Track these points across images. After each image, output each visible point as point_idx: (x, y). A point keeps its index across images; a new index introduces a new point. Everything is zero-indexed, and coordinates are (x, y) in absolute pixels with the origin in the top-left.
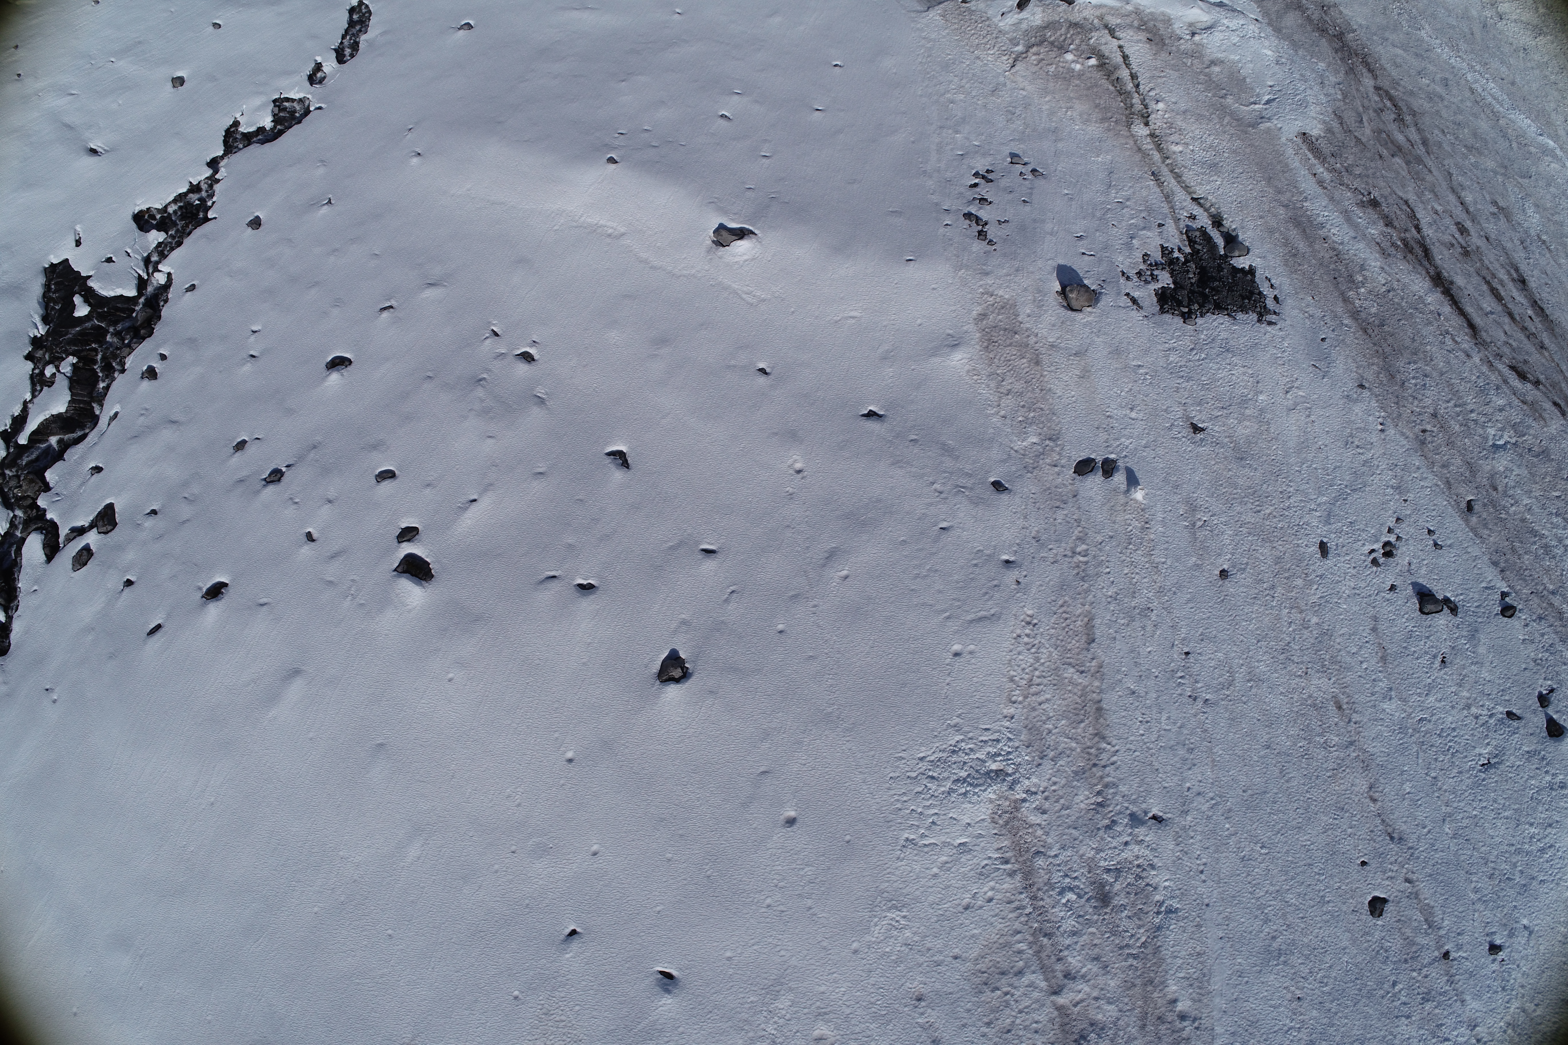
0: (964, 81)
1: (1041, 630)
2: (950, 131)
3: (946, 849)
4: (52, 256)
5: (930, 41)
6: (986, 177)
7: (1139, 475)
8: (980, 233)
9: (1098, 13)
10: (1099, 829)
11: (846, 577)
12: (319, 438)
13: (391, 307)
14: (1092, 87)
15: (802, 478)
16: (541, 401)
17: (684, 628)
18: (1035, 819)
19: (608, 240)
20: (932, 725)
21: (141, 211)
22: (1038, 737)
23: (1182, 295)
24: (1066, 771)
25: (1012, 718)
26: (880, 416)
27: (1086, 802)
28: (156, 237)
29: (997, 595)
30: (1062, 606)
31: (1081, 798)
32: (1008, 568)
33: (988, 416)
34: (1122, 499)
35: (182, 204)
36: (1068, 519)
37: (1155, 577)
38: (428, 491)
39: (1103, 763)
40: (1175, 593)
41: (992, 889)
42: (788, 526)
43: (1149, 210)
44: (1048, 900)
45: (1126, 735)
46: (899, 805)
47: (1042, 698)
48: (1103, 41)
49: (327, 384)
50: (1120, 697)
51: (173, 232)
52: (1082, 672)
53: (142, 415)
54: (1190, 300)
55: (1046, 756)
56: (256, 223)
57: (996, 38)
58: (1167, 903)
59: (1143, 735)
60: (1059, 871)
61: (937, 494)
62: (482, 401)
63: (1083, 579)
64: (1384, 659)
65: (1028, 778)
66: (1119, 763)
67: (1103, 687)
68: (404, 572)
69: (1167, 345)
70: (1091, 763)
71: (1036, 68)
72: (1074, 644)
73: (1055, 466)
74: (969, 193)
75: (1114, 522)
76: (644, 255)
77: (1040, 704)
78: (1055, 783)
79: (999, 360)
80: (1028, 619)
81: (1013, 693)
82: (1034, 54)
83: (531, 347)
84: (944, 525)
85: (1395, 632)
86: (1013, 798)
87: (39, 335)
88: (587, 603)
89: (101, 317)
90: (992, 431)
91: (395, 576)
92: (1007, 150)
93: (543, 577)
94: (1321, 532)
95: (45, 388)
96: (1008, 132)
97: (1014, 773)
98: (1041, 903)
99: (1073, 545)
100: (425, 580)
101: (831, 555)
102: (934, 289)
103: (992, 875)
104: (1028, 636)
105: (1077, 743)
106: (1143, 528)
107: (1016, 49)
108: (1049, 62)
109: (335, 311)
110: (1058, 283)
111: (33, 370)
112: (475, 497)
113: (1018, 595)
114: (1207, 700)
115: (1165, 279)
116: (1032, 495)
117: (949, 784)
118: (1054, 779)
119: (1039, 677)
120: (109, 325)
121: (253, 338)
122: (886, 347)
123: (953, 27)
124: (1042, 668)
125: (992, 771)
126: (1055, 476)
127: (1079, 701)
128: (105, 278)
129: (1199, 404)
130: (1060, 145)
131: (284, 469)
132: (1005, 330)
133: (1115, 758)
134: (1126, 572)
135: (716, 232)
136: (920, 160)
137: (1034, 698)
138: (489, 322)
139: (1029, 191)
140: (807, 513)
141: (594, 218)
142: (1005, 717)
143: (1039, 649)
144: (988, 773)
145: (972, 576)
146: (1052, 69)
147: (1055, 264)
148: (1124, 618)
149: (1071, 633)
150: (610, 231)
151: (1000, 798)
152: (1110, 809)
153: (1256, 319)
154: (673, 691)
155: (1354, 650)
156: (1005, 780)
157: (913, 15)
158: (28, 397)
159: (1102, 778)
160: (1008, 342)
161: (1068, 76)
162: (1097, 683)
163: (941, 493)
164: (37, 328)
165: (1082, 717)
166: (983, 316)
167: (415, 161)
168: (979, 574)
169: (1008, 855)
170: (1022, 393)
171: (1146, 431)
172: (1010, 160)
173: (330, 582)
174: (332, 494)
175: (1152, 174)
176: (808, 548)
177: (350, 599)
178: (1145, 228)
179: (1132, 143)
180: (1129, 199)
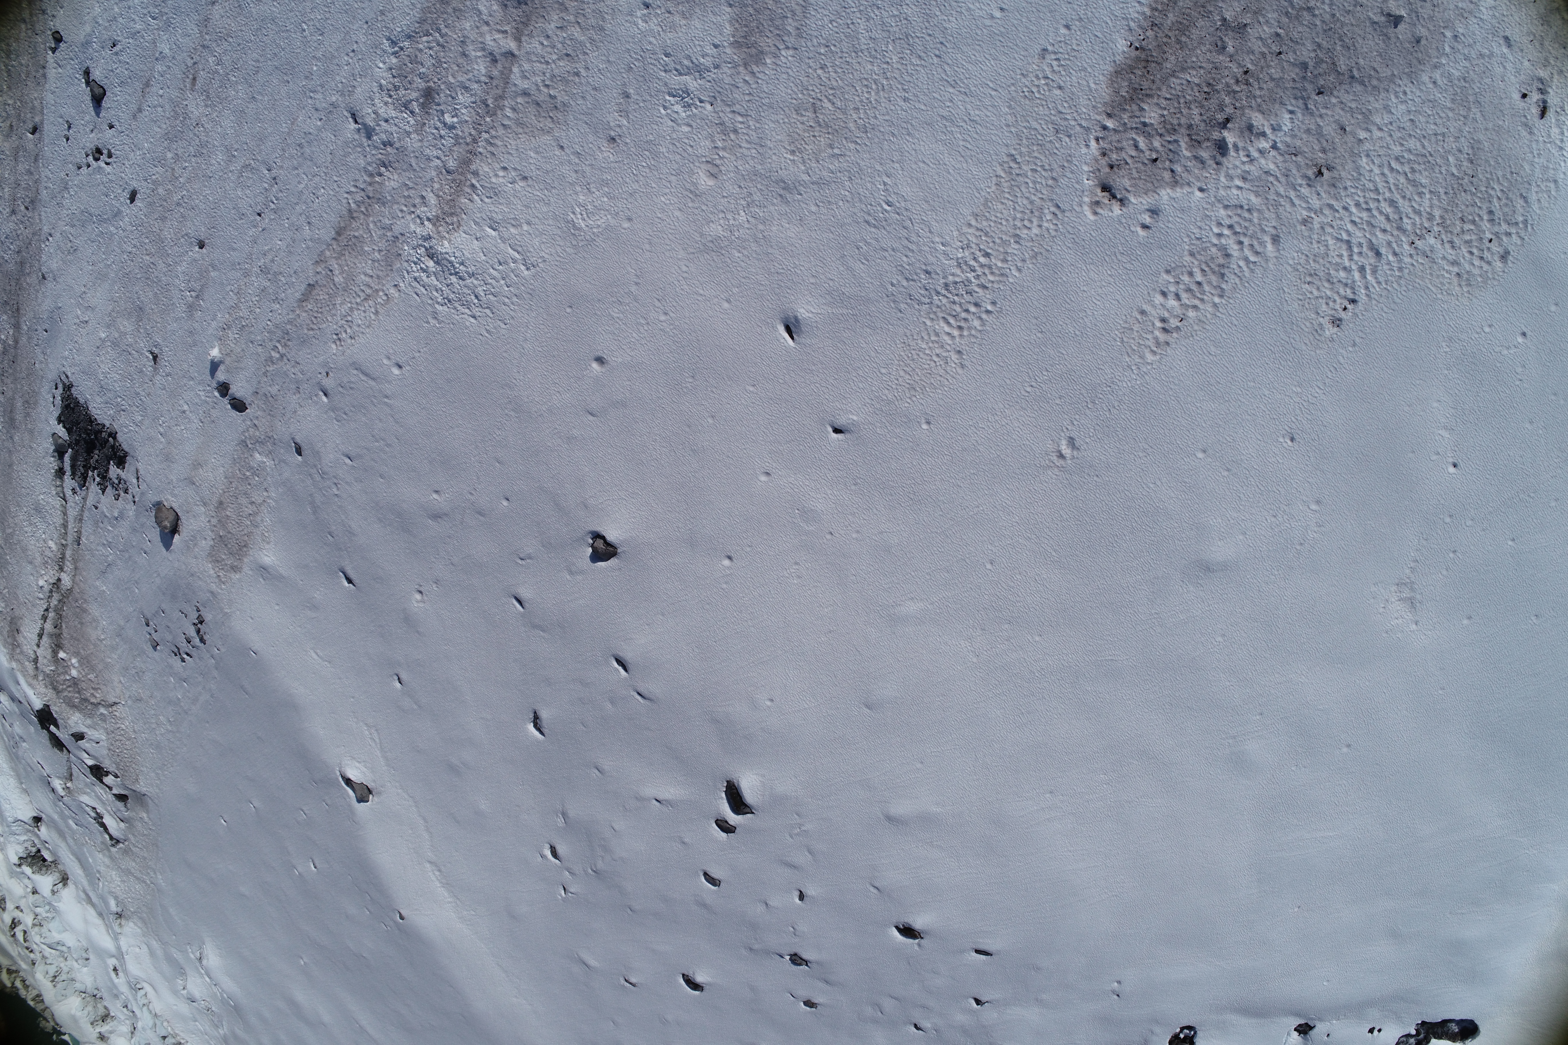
0: (154, 726)
1: (335, 327)
2: (182, 704)
3: (506, 236)
5: (156, 774)
6: (177, 653)
7: (208, 366)
8: (201, 622)
9: (35, 682)
10: (397, 149)
11: (436, 492)
12: (743, 953)
13: (627, 981)
14: (75, 639)
15: (421, 586)
16: (564, 815)
17: (574, 569)
19: (443, 869)
20: (450, 335)
22: (389, 255)
23: (107, 451)
24: (389, 212)
25: (396, 285)
26: (344, 573)
27: (392, 177)
29: (345, 380)
30: (312, 329)
31: (393, 184)
33: (275, 501)
34: (228, 360)
36: (271, 383)
38: (687, 840)
39: (362, 194)
40: (239, 264)
41: (496, 175)
42: (453, 565)
43: (96, 524)
44: (466, 130)
45: (334, 198)
46: (515, 299)
47: (367, 279)
48: (45, 661)
49: (710, 980)
50: (319, 229)
52: (331, 271)
54: (105, 443)
55: (394, 236)
58: (390, 50)
59: (323, 188)
60: (443, 145)
61: (339, 486)
62: (602, 857)
63: (287, 334)
64: (147, 85)
65: (415, 232)
66: (352, 183)
67: (324, 247)
68: (747, 804)
69: (137, 430)
70: (370, 202)
71: (102, 687)
72: (321, 295)
73: (255, 425)
75: (243, 350)
76: (426, 835)
77: (371, 276)
78: (402, 211)
79: (243, 530)
80: (338, 343)
81: (382, 302)
82: (96, 697)
83: (546, 854)
84: (348, 461)
85: (129, 95)
86: (434, 229)
88: (629, 653)
90: (280, 490)
91: (754, 810)
92: (156, 655)
93: (646, 702)
94: (128, 210)
96: (148, 665)
97: (421, 245)
98: (473, 132)
99: (280, 363)
100: (735, 786)
101: (436, 516)
102: (252, 618)
103: (489, 186)
104: (346, 332)
105: (368, 225)
106: (229, 328)
107: (105, 713)
108: (90, 683)
109: (670, 1018)
110: (175, 541)
113: (332, 365)
115: (114, 471)
116: (282, 422)
117: (468, 281)
118: (400, 215)
119: (359, 296)
122: (310, 614)
123: (137, 768)
125: (435, 263)
126: (260, 419)
127: (347, 253)
129: (142, 371)
130: (122, 623)
131: (787, 959)
132: (226, 545)
133: (353, 189)
134: (258, 310)
135: (365, 801)
136: (210, 708)
137: (373, 285)
138: (563, 901)
139: (157, 615)
140: (433, 560)
141: (442, 892)
142: (399, 291)
143: (345, 316)
144: (437, 263)
145: (353, 409)
146: (91, 676)
147: (169, 554)
148: (280, 280)
149: (319, 305)
150: (437, 874)
151: (443, 237)
152: (380, 156)
153: (73, 389)
154: (611, 536)
155: (160, 109)
156: (431, 247)
157: (156, 801)
159: (370, 184)
160: (229, 536)
161: (85, 662)
162: (328, 253)
163: (336, 485)
165: (353, 240)
166: (235, 569)
168: (347, 406)
169: (469, 191)
170: (244, 494)
171: (185, 388)
172: (158, 648)
173: (810, 853)
174: (761, 908)
175: (79, 544)
176: (449, 537)
177: (803, 828)
178: (106, 516)
179: (77, 578)
180: (104, 544)
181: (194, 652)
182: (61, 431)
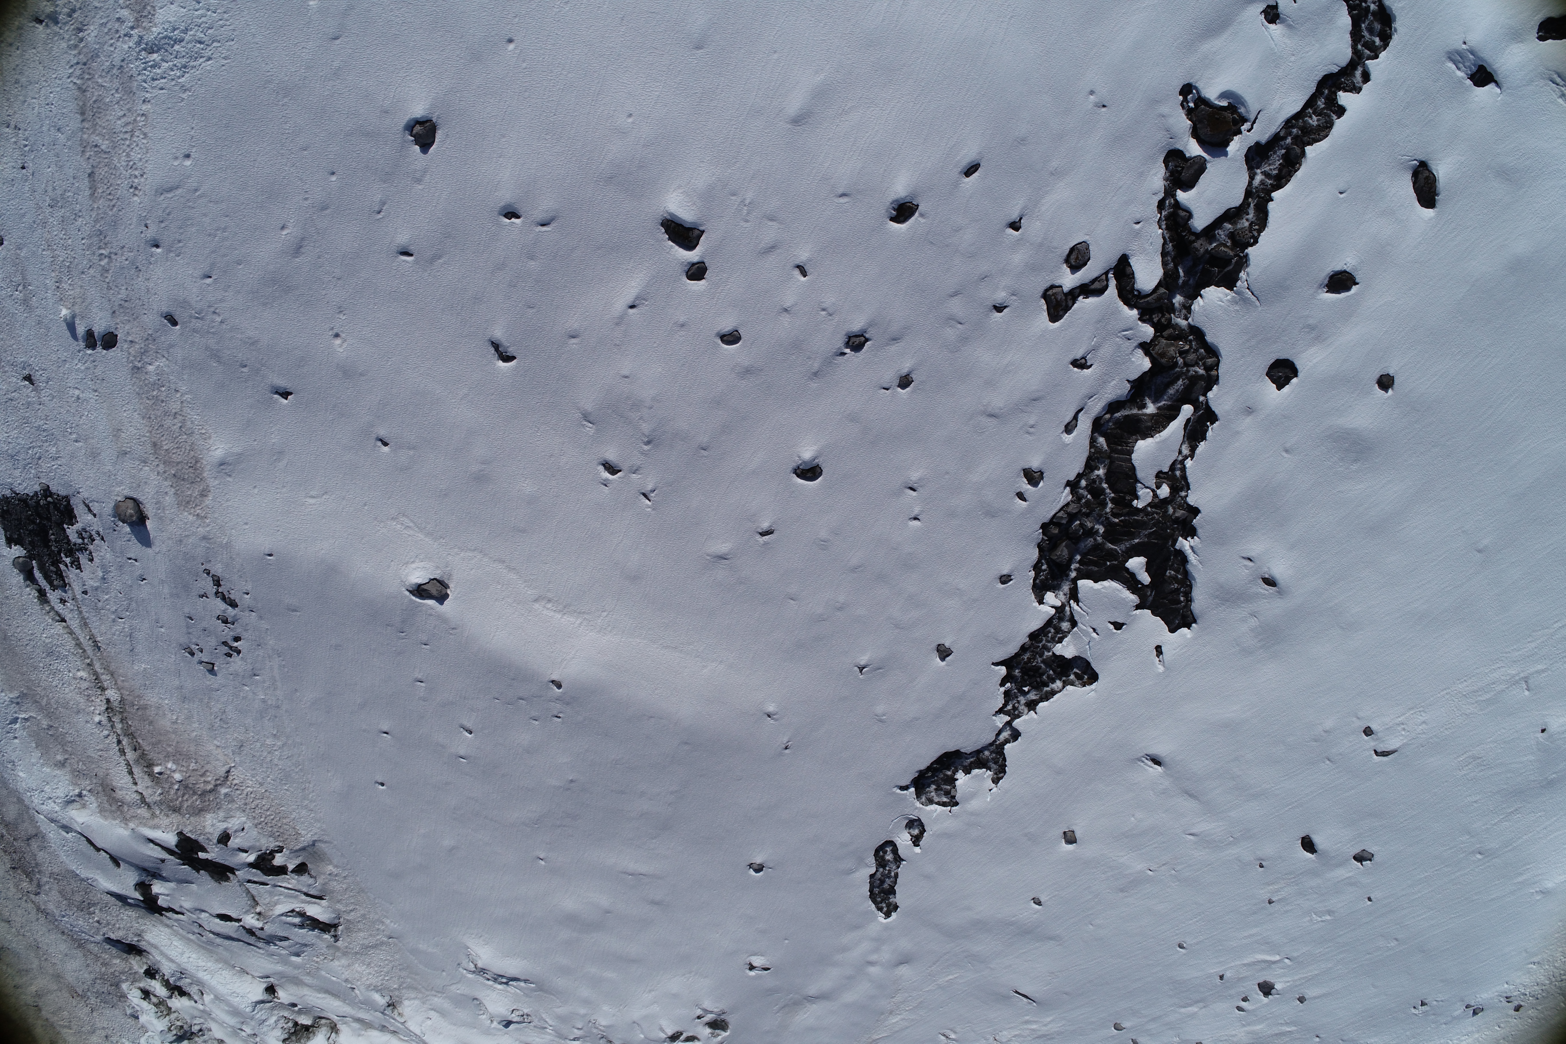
0: (269, 759)
1: (126, 182)
2: (270, 702)
4: (1189, 636)
5: (306, 807)
6: (230, 649)
7: (68, 334)
8: (219, 584)
9: (157, 821)
10: (80, 9)
11: (283, 228)
12: (814, 385)
13: (763, 534)
14: (157, 744)
15: (332, 329)
16: (586, 417)
17: (418, 175)
18: (125, 13)
19: (550, 595)
20: (203, 91)
21: (1091, 684)
22: (125, 85)
23: (55, 516)
24: (104, 56)
25: (144, 101)
26: (277, 393)
27: (90, 31)
28: (1066, 649)
29: (160, 213)
30: (114, 206)
31: (93, 34)
32: (155, 240)
33: (189, 392)
34: (77, 309)
35: (1046, 689)
36: (117, 289)
37: (49, 236)
38: (682, 319)
39: (79, 66)
40: (34, 222)
42: (339, 279)
43: (97, 610)
45: (63, 91)
46: (225, 16)
47: (123, 120)
48: (150, 791)
49: (815, 448)
50: (67, 126)
51: (1046, 653)
52: (96, 146)
53: (1032, 427)
54: (48, 509)
55: (118, 69)
56: (944, 652)
57: (246, 804)
59: (51, 93)
61: (217, 311)
62: (641, 418)
63: (101, 232)
65: (130, 48)
66: (67, 67)
67: (80, 133)
68: (691, 229)
69: (59, 463)
70: (87, 66)
71: (207, 767)
72: (102, 172)
73: (131, 342)
74: (239, 630)
75: (81, 287)
76: (513, 576)
77: (125, 115)
78: (111, 45)
79: (186, 449)
80: (137, 192)
81: (143, 123)
82: (209, 782)
83: (607, 480)
84: (209, 281)
86: (140, 29)
87: (1189, 539)
88: (506, 196)
89: (1112, 555)
90: (185, 377)
91: (701, 225)
92: (219, 680)
93: (553, 225)
95: (1166, 469)
96: (222, 700)
97: (140, 51)
99: (112, 264)
100: (668, 220)
101: (298, 249)
102: (246, 524)
104: (136, 177)
105: (97, 82)
106: (61, 282)
107: (227, 790)
108: (196, 773)
109: (823, 534)
110: (149, 527)
111: (1187, 496)
112: (631, 311)
113: (145, 214)
114: (8, 127)
116: (146, 312)
117: (187, 37)
118: (112, 49)
119: (126, 139)
120: (1103, 544)
121: (916, 511)
122: (281, 465)
123: (288, 820)
124: (125, 147)
125: (157, 52)
126: (130, 332)
127: (98, 120)
128: (1117, 603)
129: (29, 403)
130: (177, 683)
131: (848, 351)
132: (184, 479)
133: (71, 71)
134: (70, 240)
135: (446, 596)
136: (286, 670)
137: (129, 120)
138: (654, 509)
139: (191, 631)
140: (324, 292)
141: (567, 621)
142: (149, 101)
143: (127, 165)
144: (159, 50)
145: (181, 231)
146: (193, 766)
147: (153, 547)
148: (68, 197)
149: (106, 181)
150: (549, 606)
151: (149, 29)
152: (72, 27)
154: (418, 111)
156: (146, 45)
157: (326, 838)
158: (1189, 463)
159: (79, 53)
160: (180, 467)
161: (178, 756)
162: (85, 136)
163: (214, 313)
164: (1192, 547)
165: (95, 106)
166: (203, 495)
167: (771, 708)
168: (176, 233)
170: (165, 415)
171: (66, 376)
172: (216, 668)
173: (772, 220)
174: (785, 319)
175: (99, 648)
176: (319, 258)
177: (747, 202)
178: (97, 589)
179: (119, 682)
180: (114, 621)
181: (238, 630)
182: (17, 551)
